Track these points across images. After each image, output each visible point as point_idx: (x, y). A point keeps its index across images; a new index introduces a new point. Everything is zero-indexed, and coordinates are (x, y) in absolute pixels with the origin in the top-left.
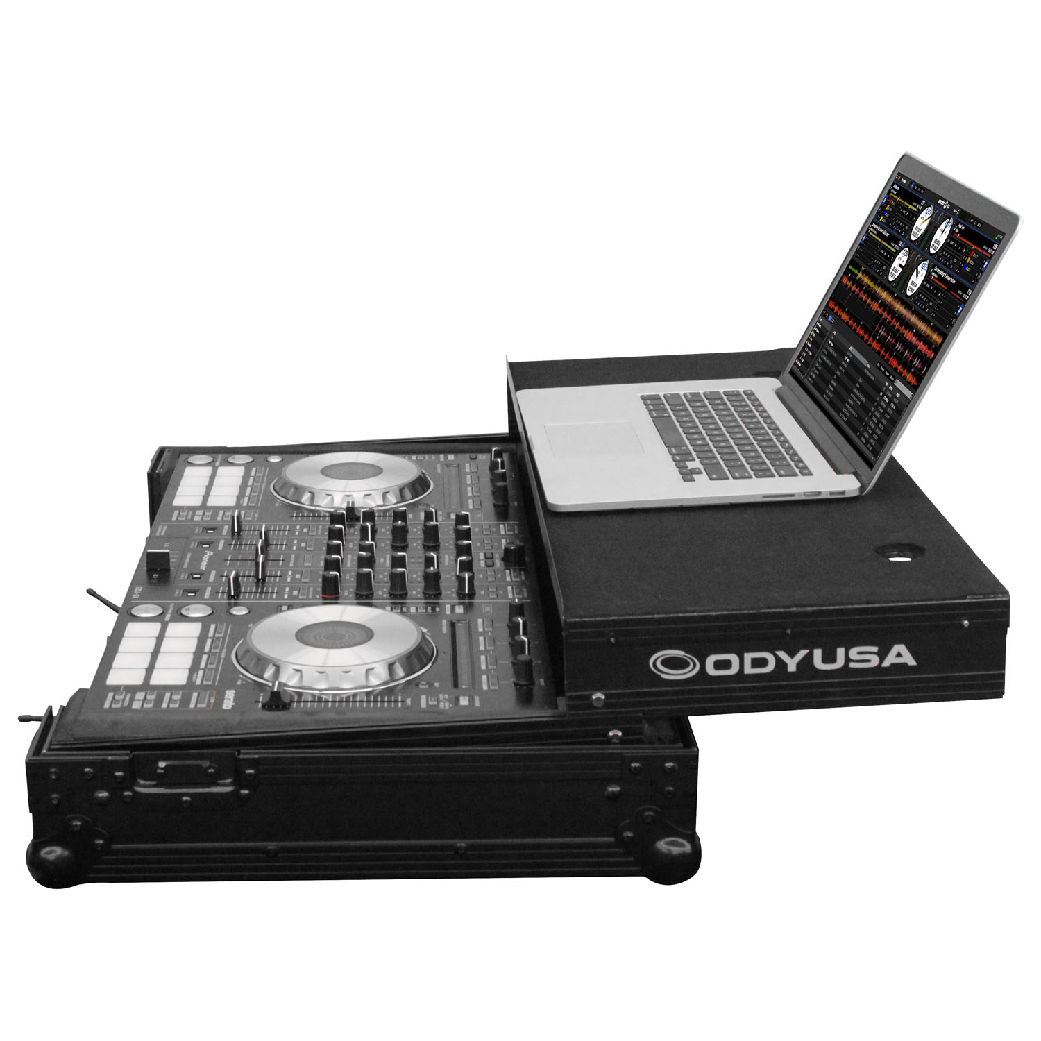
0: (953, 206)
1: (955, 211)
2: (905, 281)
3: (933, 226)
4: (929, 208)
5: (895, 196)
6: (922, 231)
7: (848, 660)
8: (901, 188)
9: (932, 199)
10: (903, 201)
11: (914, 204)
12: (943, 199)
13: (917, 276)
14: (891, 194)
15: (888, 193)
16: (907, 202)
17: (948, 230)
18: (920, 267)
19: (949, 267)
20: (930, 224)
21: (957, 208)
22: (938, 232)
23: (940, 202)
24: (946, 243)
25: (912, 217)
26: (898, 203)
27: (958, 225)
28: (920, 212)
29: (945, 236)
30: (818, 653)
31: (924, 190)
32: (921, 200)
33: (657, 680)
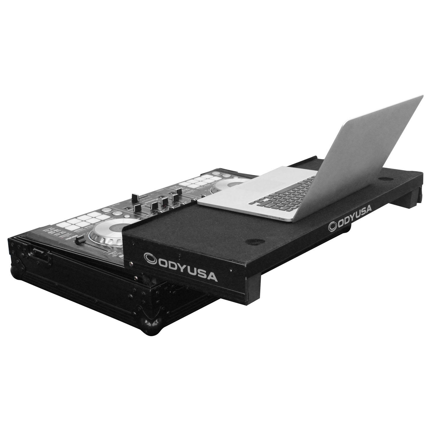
7: (198, 273)
30: (189, 267)
33: (145, 262)
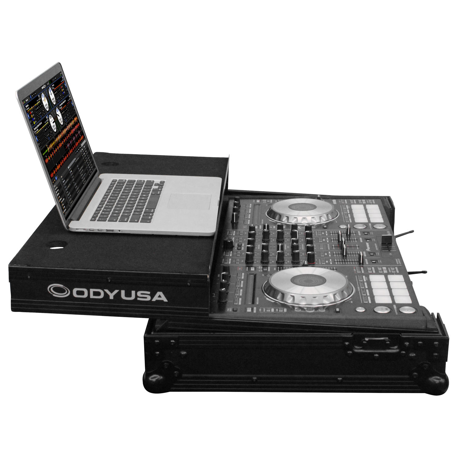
0: (46, 84)
1: (48, 84)
2: (58, 123)
3: (48, 98)
4: (42, 94)
5: (30, 109)
6: (48, 104)
8: (28, 104)
9: (39, 91)
10: (34, 106)
11: (37, 101)
12: (42, 86)
13: (59, 116)
14: (28, 111)
15: (27, 113)
16: (35, 104)
17: (52, 92)
18: (57, 113)
19: (61, 99)
20: (47, 98)
21: (47, 83)
22: (51, 96)
23: (42, 88)
24: (55, 95)
25: (41, 105)
26: (33, 110)
27: (52, 86)
28: (41, 100)
29: (53, 95)
31: (35, 92)
32: (38, 96)
